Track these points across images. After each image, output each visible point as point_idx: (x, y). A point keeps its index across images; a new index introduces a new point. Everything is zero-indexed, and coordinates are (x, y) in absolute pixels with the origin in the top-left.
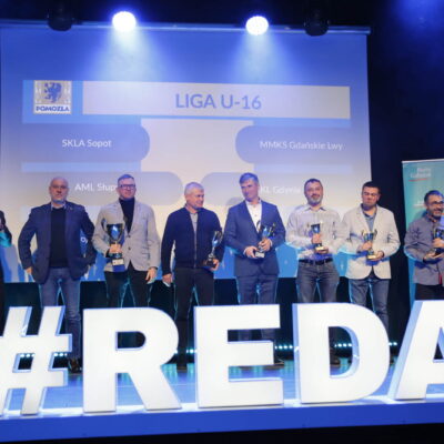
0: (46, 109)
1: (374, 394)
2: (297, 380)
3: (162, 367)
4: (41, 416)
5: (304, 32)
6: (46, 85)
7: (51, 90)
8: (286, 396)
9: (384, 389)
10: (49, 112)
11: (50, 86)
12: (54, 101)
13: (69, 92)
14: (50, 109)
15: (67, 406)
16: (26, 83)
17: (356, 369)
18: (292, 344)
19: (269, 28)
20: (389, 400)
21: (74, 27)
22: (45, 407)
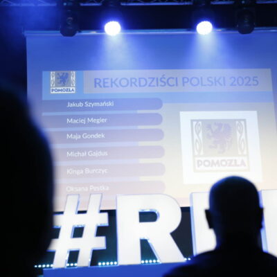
0: (59, 90)
5: (237, 32)
6: (58, 74)
7: (61, 77)
10: (60, 92)
11: (61, 75)
12: (64, 85)
13: (74, 78)
14: (61, 90)
16: (44, 73)
19: (213, 31)
21: (78, 34)
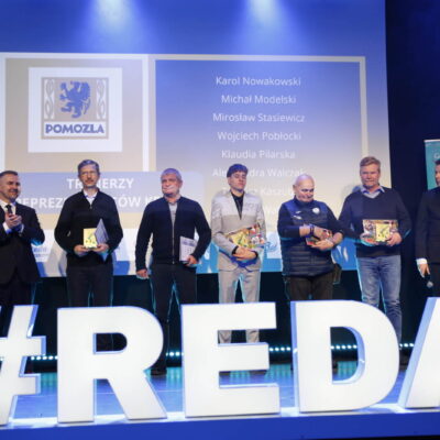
1: (382, 401)
2: (295, 386)
3: (145, 371)
4: (12, 427)
8: (283, 403)
9: (393, 396)
15: (41, 416)
17: (362, 374)
18: (291, 346)
20: (398, 408)
22: (16, 417)
